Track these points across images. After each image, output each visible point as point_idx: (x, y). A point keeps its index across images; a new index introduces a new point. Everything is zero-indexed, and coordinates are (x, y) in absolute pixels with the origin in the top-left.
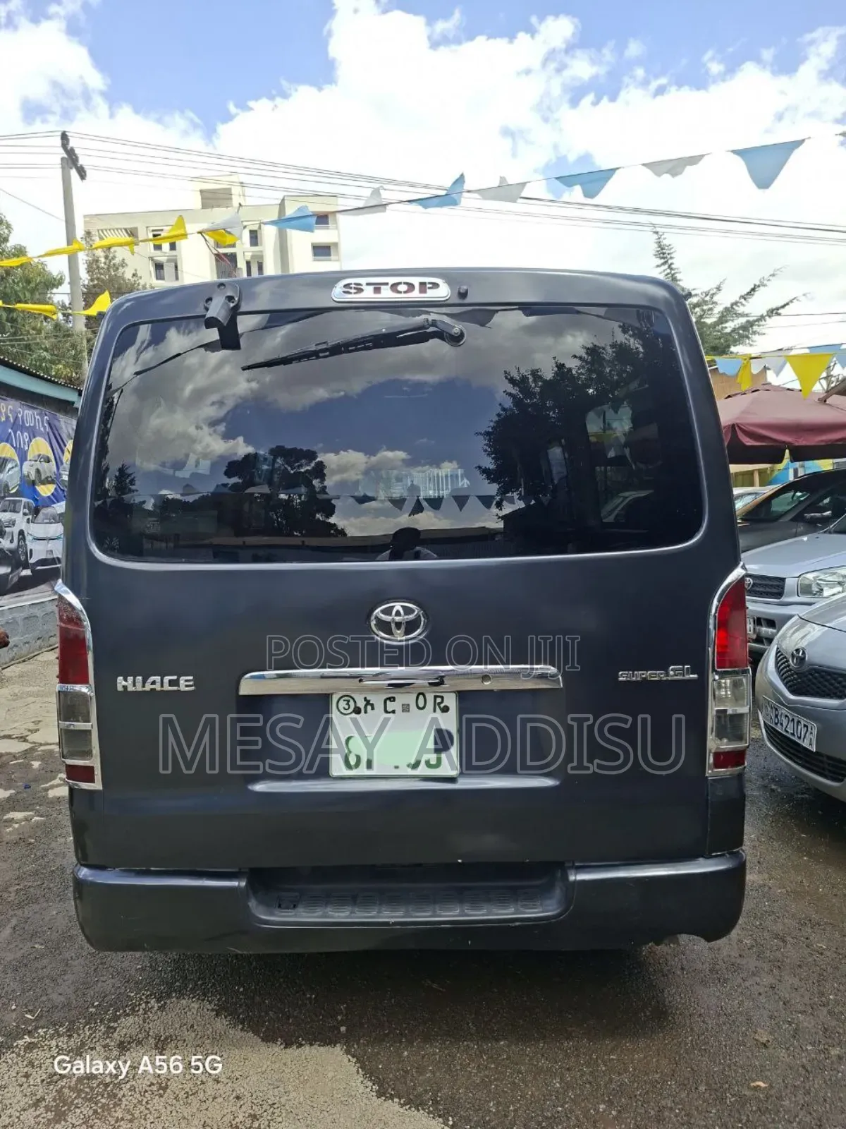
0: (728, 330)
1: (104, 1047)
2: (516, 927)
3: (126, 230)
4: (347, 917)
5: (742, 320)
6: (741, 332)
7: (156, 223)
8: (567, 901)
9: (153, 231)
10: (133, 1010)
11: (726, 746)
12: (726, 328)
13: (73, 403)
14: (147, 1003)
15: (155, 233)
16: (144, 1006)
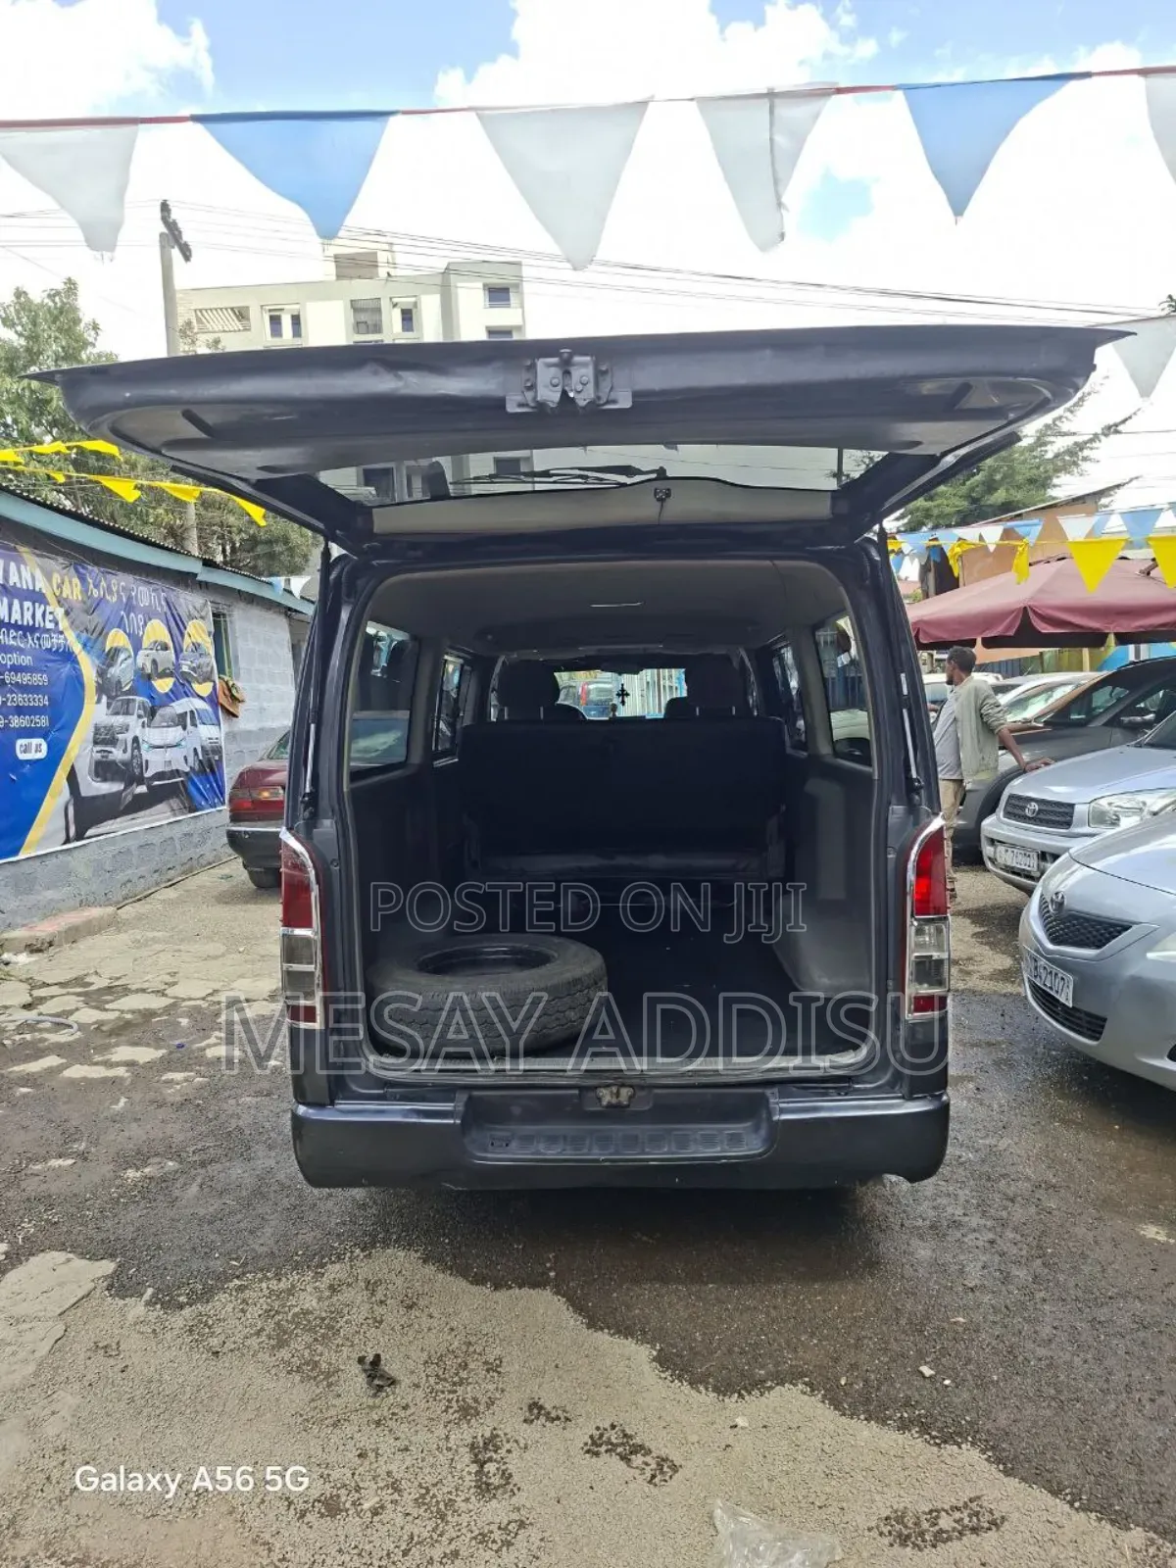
0: (1050, 455)
1: (315, 1288)
2: (722, 1164)
3: (232, 309)
4: (558, 1154)
5: (1068, 441)
6: (1067, 458)
7: (274, 300)
8: (770, 1140)
9: (270, 310)
10: (339, 1258)
11: (925, 990)
12: (1046, 451)
13: (196, 575)
14: (352, 1252)
15: (273, 313)
16: (348, 1254)
